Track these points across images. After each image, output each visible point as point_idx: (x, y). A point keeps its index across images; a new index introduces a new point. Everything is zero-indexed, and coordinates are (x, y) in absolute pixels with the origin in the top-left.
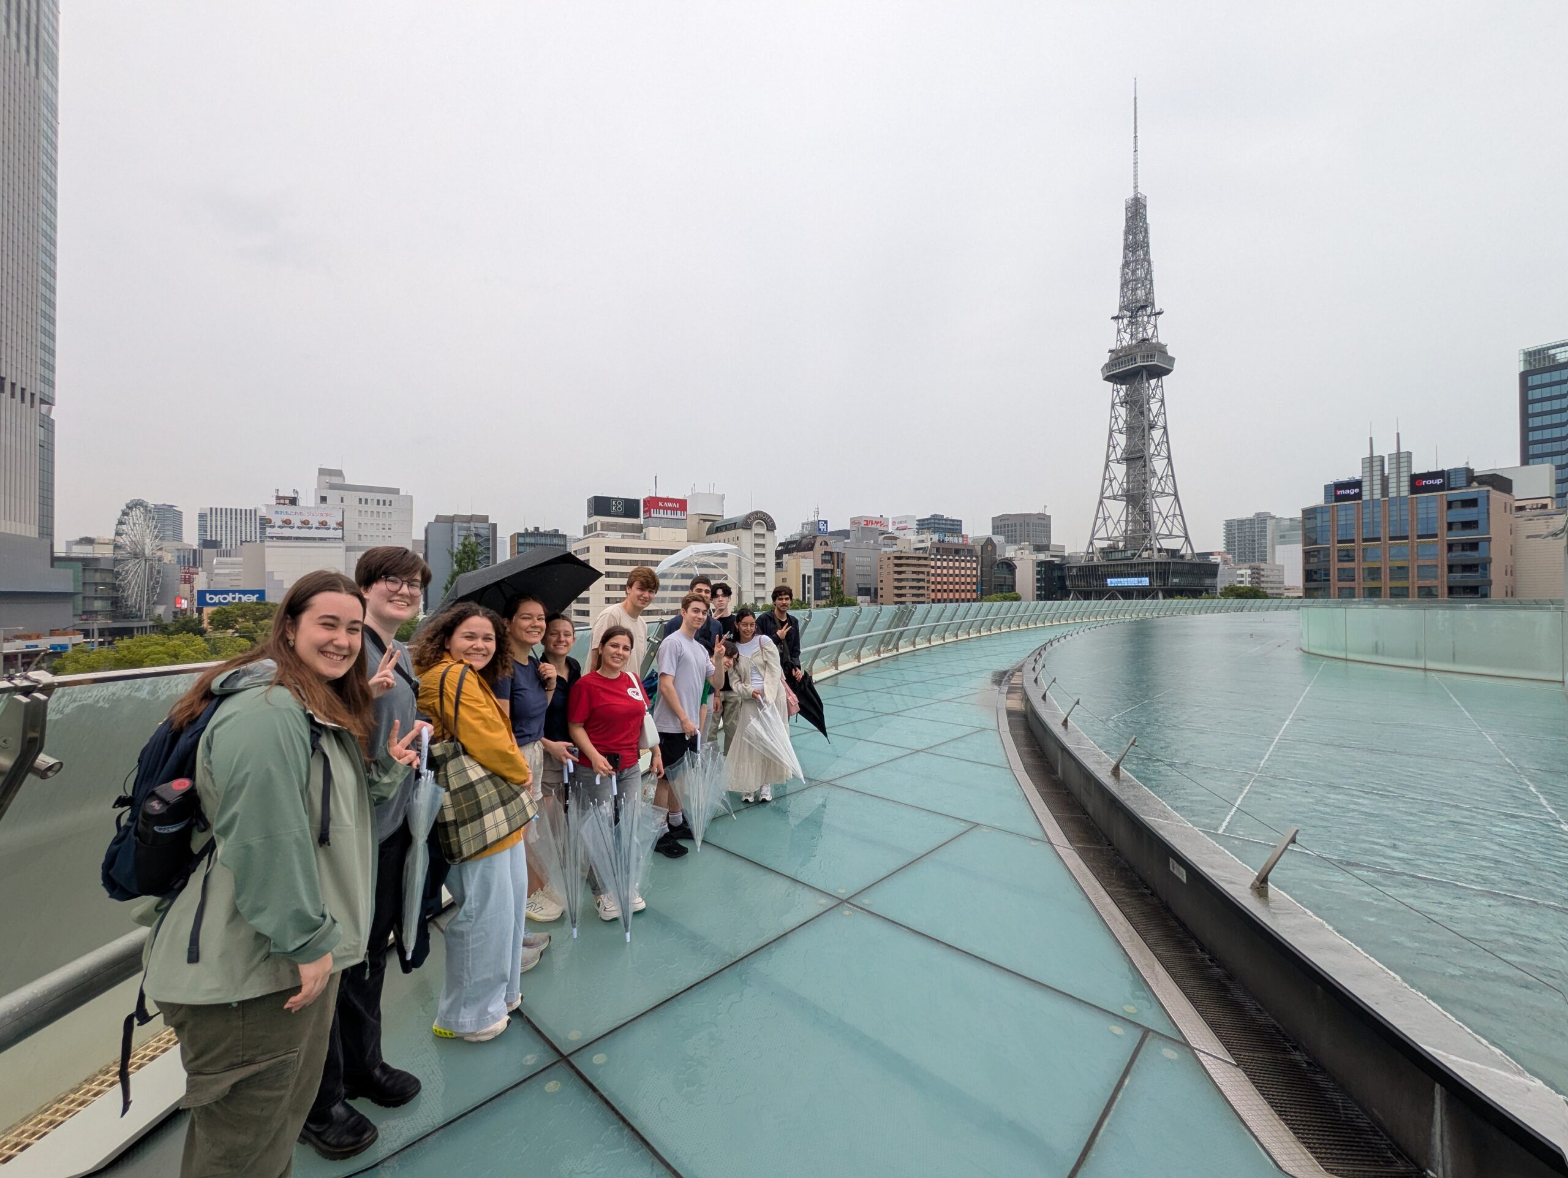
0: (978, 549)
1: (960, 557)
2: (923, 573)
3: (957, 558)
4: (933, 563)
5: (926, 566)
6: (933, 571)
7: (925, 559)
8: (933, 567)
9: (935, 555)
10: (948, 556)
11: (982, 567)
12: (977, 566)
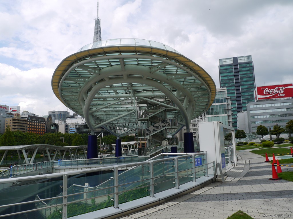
0: (46, 119)
1: (39, 121)
2: (24, 126)
4: (28, 123)
5: (26, 124)
6: (28, 126)
7: (26, 121)
8: (28, 125)
9: (30, 120)
10: (34, 121)
11: (47, 126)
12: (45, 125)
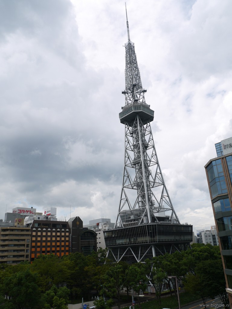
0: (70, 224)
1: (56, 229)
3: (54, 230)
4: (34, 234)
5: (27, 235)
6: (34, 239)
7: (28, 230)
9: (37, 228)
10: (47, 229)
11: (72, 235)
12: (69, 234)
